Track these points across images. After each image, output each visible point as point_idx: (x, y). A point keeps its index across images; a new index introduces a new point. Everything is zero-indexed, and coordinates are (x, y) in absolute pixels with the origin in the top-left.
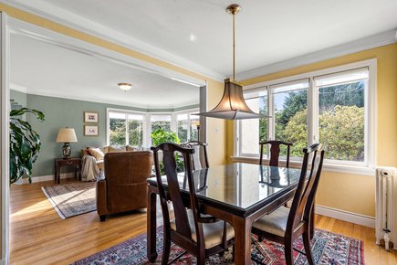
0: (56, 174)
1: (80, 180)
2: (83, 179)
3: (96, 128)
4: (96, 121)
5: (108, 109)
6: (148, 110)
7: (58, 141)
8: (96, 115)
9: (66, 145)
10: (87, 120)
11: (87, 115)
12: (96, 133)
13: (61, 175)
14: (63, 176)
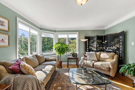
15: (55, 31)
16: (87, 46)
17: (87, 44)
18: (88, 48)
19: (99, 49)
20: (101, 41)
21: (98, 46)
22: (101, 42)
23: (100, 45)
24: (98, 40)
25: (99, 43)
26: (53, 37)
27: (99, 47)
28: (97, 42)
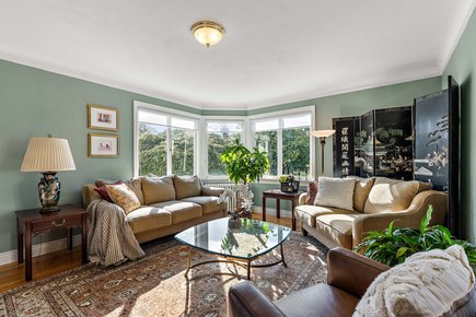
0: (21, 245)
1: (85, 260)
2: (94, 260)
3: (114, 140)
4: (112, 125)
5: (136, 103)
6: (203, 113)
7: (26, 168)
8: (113, 114)
9: (47, 178)
10: (95, 123)
11: (95, 112)
12: (113, 152)
13: (34, 248)
14: (39, 250)
15: (245, 113)
16: (344, 157)
17: (345, 147)
18: (346, 163)
19: (389, 165)
20: (400, 132)
21: (384, 153)
22: (397, 137)
23: (393, 147)
24: (379, 129)
25: (384, 141)
26: (240, 130)
27: (388, 157)
28: (377, 137)
